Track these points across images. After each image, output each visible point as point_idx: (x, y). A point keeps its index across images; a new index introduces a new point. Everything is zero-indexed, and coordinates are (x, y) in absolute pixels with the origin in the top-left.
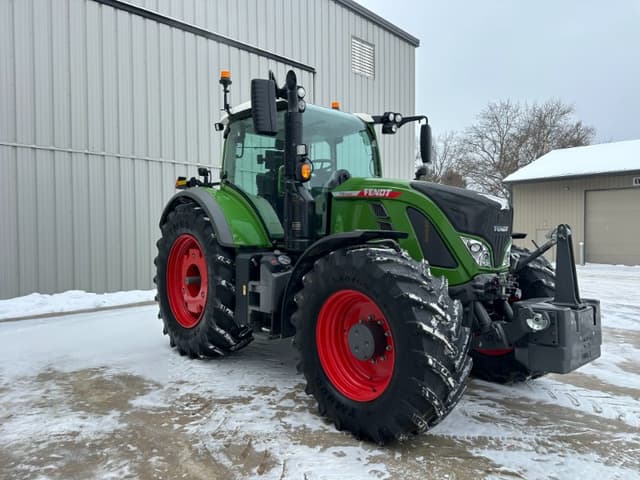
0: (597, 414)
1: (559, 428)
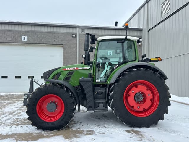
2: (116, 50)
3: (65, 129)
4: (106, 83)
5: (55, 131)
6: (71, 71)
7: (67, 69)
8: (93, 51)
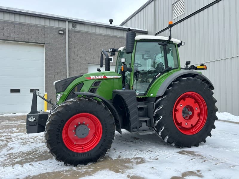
0: (30, 163)
1: (38, 153)
2: (143, 55)
3: (102, 160)
4: (146, 96)
5: (90, 164)
6: (97, 81)
7: (92, 77)
8: (115, 55)
